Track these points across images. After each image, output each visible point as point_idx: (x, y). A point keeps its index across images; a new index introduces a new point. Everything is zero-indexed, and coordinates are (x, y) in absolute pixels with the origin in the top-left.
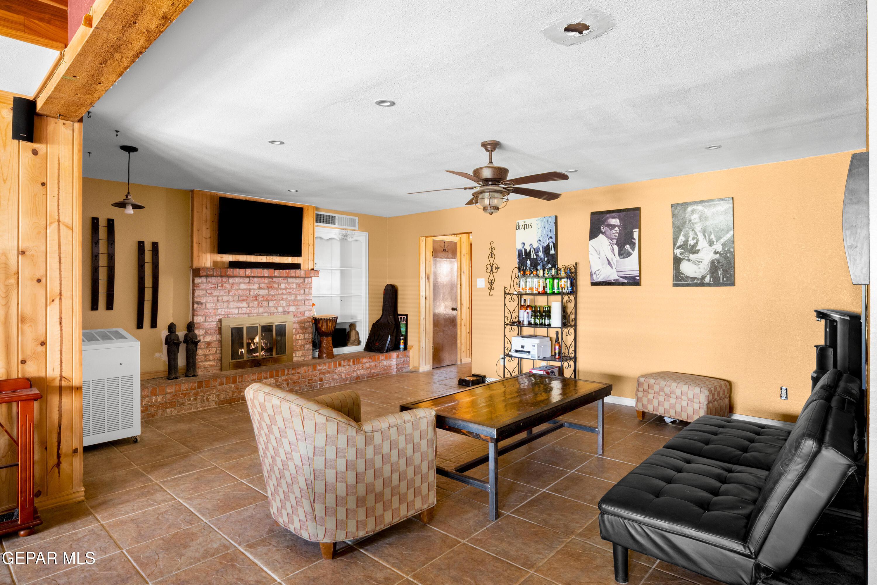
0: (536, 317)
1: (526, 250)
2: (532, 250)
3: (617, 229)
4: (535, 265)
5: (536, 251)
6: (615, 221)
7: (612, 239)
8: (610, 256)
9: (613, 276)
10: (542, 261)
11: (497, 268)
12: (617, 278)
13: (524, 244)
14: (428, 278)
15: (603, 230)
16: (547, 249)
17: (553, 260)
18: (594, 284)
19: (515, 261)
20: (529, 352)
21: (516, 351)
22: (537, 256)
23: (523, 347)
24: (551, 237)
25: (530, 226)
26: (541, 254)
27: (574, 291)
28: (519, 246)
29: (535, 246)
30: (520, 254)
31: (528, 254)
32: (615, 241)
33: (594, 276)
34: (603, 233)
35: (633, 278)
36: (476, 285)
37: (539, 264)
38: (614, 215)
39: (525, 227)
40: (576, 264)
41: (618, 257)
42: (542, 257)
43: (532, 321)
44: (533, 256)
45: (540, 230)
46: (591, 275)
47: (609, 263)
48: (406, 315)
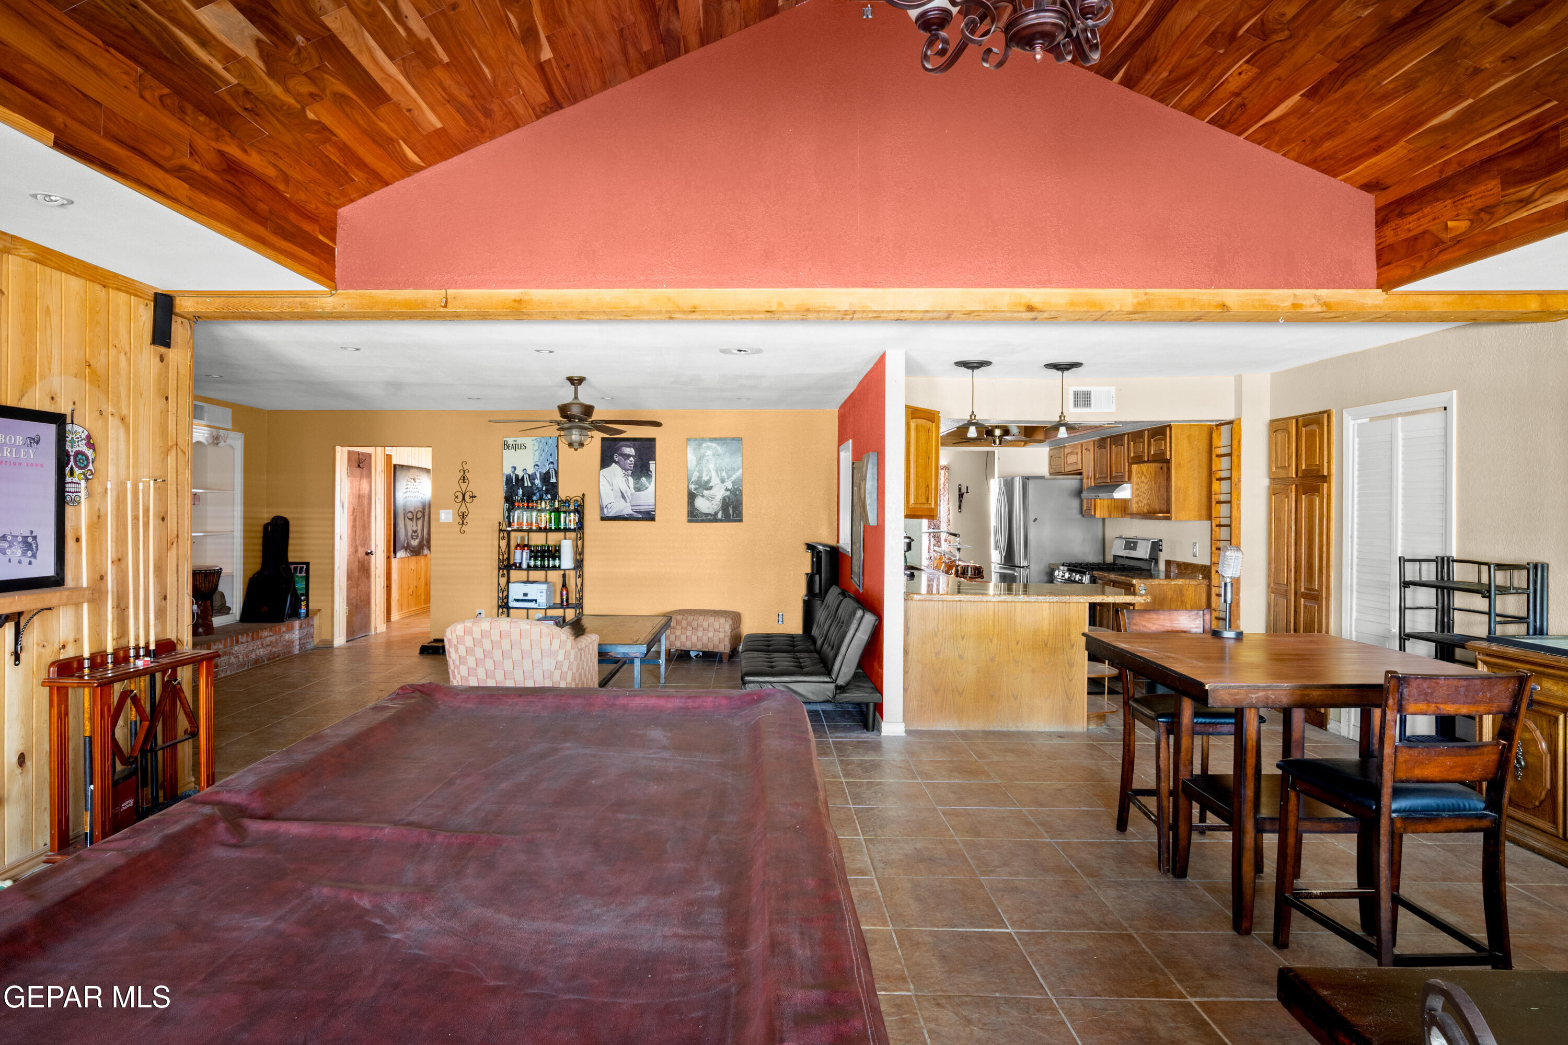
0: (536, 558)
1: (517, 476)
2: (526, 477)
3: (632, 459)
4: (528, 497)
5: (532, 478)
6: (630, 451)
7: (626, 470)
8: (624, 488)
9: (627, 510)
10: (540, 490)
11: (473, 497)
12: (631, 512)
13: (515, 468)
14: (343, 507)
15: (617, 460)
16: (546, 477)
17: (552, 489)
18: (604, 519)
19: (500, 490)
20: (536, 601)
21: (517, 600)
22: (533, 484)
23: (525, 595)
24: (552, 463)
25: (523, 446)
26: (537, 482)
27: (580, 527)
28: (508, 471)
29: (530, 471)
30: (509, 480)
31: (520, 481)
32: (630, 472)
33: (605, 510)
34: (616, 463)
35: (648, 513)
36: (438, 519)
37: (535, 494)
38: (628, 443)
39: (515, 447)
40: (584, 495)
41: (633, 491)
42: (540, 486)
43: (532, 563)
44: (527, 483)
45: (537, 453)
46: (602, 509)
47: (623, 497)
48: (307, 564)
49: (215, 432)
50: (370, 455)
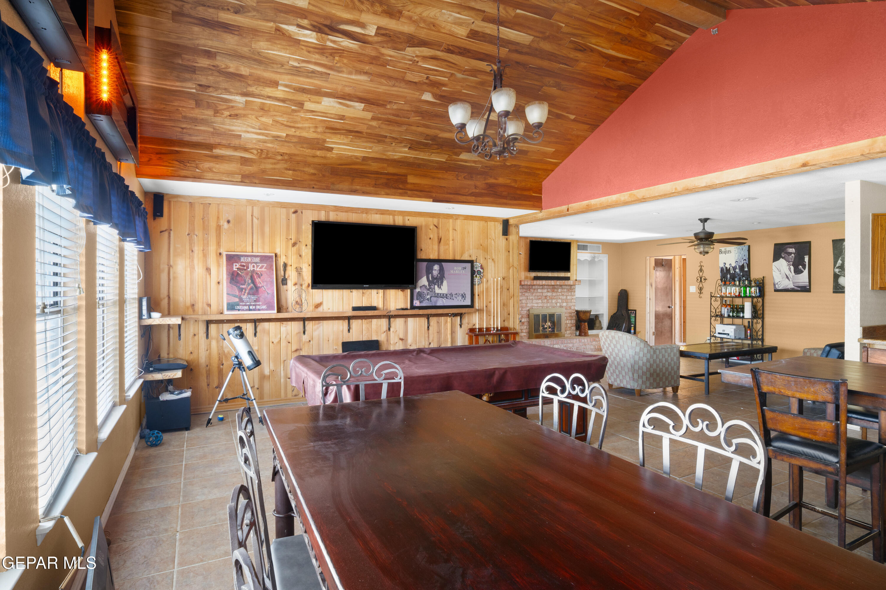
0: (733, 312)
1: (726, 268)
2: (731, 268)
3: (793, 255)
4: (733, 278)
5: (735, 268)
6: (792, 250)
7: (789, 262)
8: (788, 273)
9: (791, 286)
10: (739, 275)
11: (705, 279)
12: (793, 287)
13: (725, 264)
14: (651, 285)
15: (783, 256)
16: (742, 268)
17: (747, 275)
18: (776, 290)
19: (718, 275)
20: (728, 334)
21: (719, 333)
22: (735, 271)
23: (723, 331)
24: (745, 260)
25: (730, 252)
26: (737, 270)
27: (762, 294)
28: (722, 265)
29: (733, 265)
30: (722, 269)
31: (728, 270)
32: (792, 263)
33: (777, 286)
34: (783, 258)
35: (805, 287)
36: (689, 290)
37: (736, 277)
38: (791, 246)
39: (725, 252)
40: (763, 277)
41: (794, 274)
42: (739, 272)
43: (731, 314)
44: (732, 271)
45: (737, 255)
46: (774, 285)
47: (787, 277)
48: (635, 311)
49: (593, 255)
50: (671, 260)
